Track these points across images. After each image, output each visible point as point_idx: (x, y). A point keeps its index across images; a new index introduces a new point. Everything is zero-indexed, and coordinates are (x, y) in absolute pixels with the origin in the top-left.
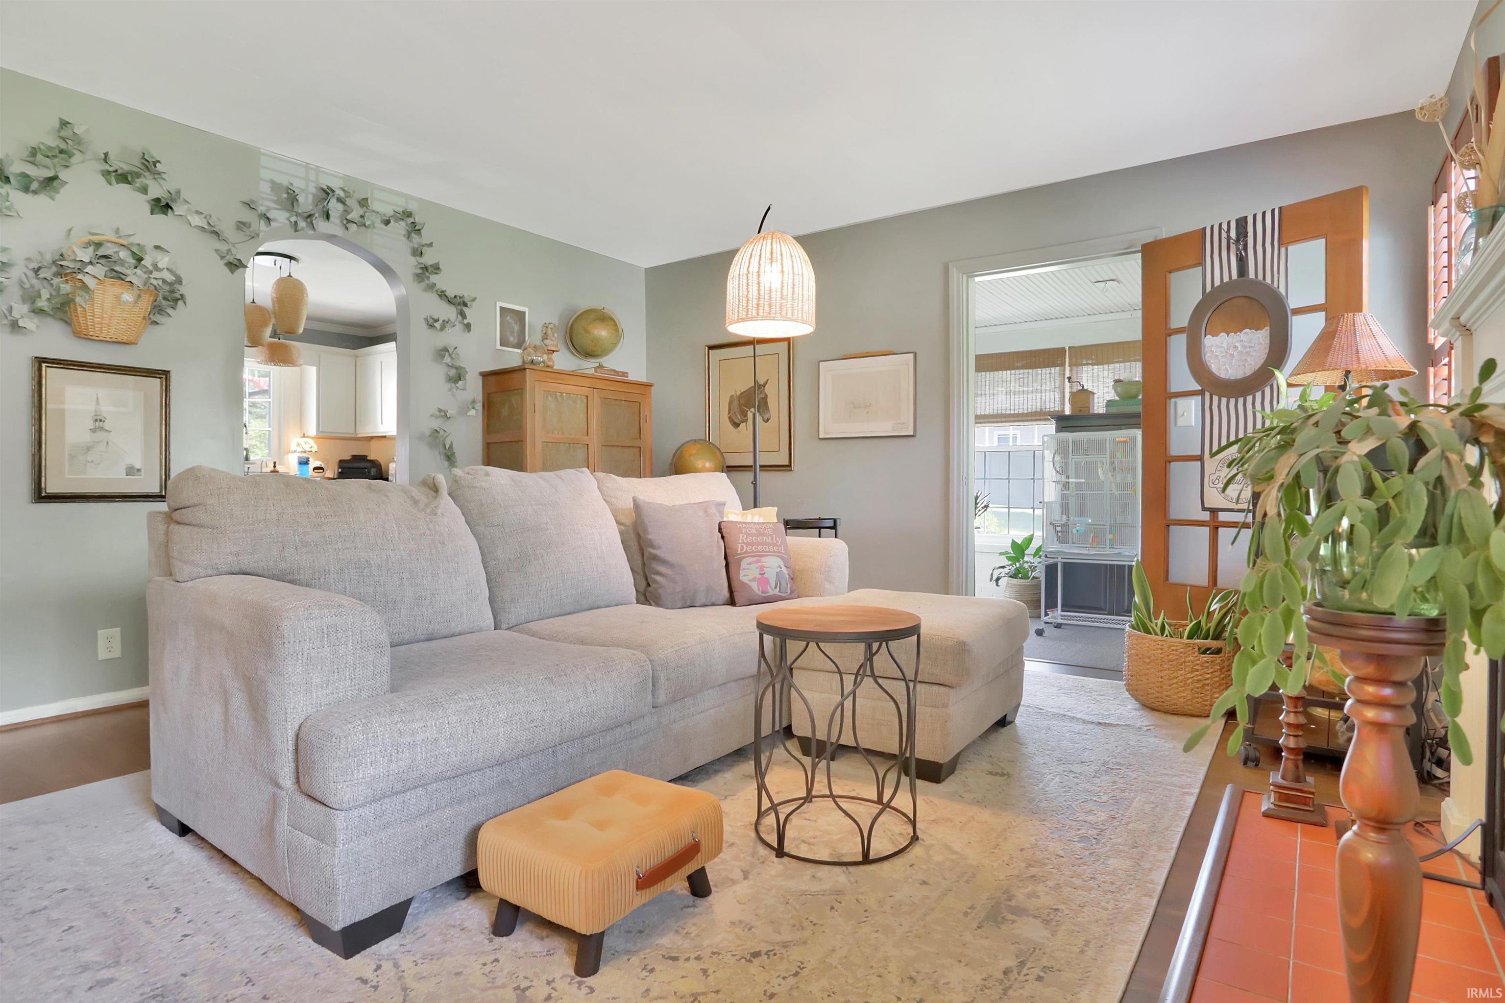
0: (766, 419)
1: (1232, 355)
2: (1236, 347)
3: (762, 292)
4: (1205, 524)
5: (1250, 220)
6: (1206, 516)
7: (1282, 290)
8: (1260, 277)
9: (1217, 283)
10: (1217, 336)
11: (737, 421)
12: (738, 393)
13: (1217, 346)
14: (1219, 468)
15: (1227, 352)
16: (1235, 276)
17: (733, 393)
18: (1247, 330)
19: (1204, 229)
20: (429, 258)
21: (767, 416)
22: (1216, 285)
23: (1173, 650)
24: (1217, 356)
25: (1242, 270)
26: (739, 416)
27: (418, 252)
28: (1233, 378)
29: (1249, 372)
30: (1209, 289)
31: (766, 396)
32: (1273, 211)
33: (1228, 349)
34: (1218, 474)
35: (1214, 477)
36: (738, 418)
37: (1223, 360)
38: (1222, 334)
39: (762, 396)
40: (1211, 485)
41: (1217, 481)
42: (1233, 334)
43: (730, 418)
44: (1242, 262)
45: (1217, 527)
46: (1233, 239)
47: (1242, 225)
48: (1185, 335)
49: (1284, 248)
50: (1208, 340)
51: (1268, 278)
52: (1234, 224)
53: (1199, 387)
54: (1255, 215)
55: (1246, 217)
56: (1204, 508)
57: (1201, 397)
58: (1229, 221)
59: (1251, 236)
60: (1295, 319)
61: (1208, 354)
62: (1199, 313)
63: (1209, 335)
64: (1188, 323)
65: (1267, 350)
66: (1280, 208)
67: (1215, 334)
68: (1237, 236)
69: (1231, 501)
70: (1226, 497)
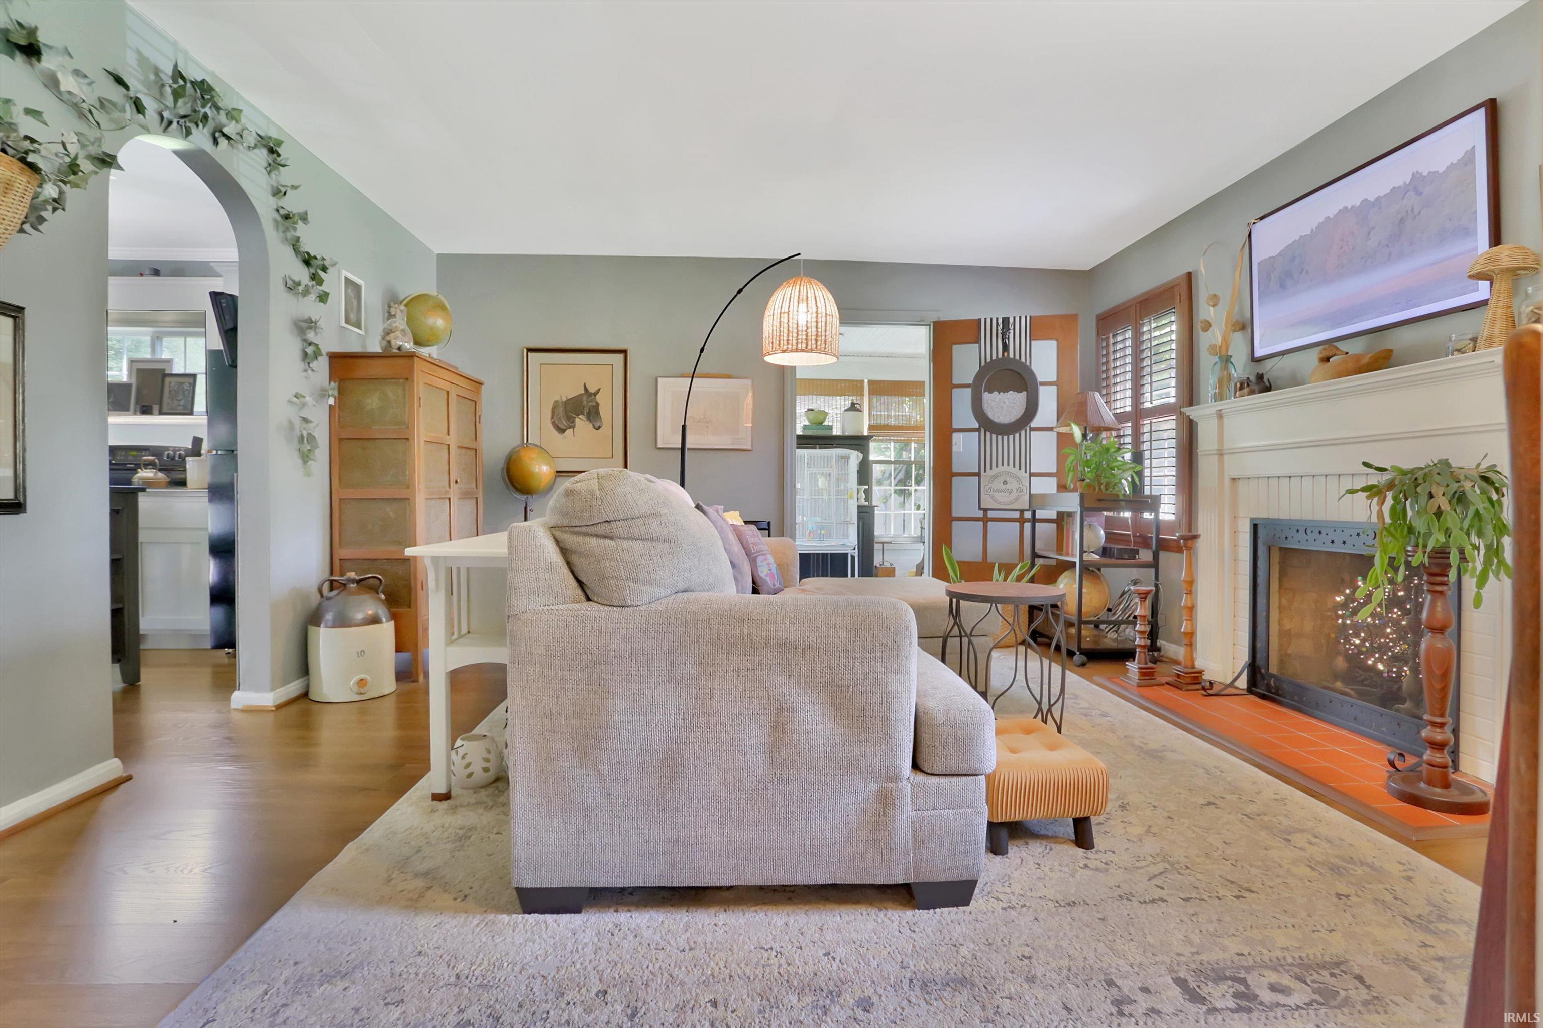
0: (597, 426)
1: (1003, 408)
2: (1005, 402)
3: (819, 330)
4: (979, 519)
5: (1011, 320)
6: (981, 514)
7: (1028, 364)
8: (1017, 357)
9: (989, 360)
11: (563, 427)
12: (564, 399)
13: (992, 400)
14: (991, 482)
15: (999, 405)
16: (1000, 355)
17: (557, 398)
18: (1012, 392)
19: (980, 320)
20: (292, 204)
21: (599, 424)
24: (992, 407)
25: (1006, 352)
26: (564, 422)
27: (278, 192)
28: (1002, 422)
29: (1013, 420)
30: (983, 363)
31: (598, 404)
32: (1026, 317)
33: (1000, 403)
34: (990, 486)
35: (987, 488)
36: (564, 423)
37: (996, 410)
38: (995, 392)
39: (594, 404)
40: (986, 493)
41: (990, 491)
42: (1002, 393)
43: (553, 423)
44: (1005, 345)
45: (987, 521)
46: (1000, 332)
47: (1006, 323)
48: (969, 390)
49: (1033, 342)
50: (986, 396)
51: (1023, 360)
52: (1000, 321)
53: (977, 426)
54: (1014, 318)
55: (1009, 318)
56: (980, 509)
57: (977, 433)
58: (997, 319)
59: (1012, 331)
60: (1041, 389)
61: (986, 405)
62: (979, 377)
63: (987, 393)
64: (971, 382)
65: (1025, 406)
66: (1030, 317)
67: (991, 392)
68: (1002, 330)
69: (1000, 503)
70: (996, 501)
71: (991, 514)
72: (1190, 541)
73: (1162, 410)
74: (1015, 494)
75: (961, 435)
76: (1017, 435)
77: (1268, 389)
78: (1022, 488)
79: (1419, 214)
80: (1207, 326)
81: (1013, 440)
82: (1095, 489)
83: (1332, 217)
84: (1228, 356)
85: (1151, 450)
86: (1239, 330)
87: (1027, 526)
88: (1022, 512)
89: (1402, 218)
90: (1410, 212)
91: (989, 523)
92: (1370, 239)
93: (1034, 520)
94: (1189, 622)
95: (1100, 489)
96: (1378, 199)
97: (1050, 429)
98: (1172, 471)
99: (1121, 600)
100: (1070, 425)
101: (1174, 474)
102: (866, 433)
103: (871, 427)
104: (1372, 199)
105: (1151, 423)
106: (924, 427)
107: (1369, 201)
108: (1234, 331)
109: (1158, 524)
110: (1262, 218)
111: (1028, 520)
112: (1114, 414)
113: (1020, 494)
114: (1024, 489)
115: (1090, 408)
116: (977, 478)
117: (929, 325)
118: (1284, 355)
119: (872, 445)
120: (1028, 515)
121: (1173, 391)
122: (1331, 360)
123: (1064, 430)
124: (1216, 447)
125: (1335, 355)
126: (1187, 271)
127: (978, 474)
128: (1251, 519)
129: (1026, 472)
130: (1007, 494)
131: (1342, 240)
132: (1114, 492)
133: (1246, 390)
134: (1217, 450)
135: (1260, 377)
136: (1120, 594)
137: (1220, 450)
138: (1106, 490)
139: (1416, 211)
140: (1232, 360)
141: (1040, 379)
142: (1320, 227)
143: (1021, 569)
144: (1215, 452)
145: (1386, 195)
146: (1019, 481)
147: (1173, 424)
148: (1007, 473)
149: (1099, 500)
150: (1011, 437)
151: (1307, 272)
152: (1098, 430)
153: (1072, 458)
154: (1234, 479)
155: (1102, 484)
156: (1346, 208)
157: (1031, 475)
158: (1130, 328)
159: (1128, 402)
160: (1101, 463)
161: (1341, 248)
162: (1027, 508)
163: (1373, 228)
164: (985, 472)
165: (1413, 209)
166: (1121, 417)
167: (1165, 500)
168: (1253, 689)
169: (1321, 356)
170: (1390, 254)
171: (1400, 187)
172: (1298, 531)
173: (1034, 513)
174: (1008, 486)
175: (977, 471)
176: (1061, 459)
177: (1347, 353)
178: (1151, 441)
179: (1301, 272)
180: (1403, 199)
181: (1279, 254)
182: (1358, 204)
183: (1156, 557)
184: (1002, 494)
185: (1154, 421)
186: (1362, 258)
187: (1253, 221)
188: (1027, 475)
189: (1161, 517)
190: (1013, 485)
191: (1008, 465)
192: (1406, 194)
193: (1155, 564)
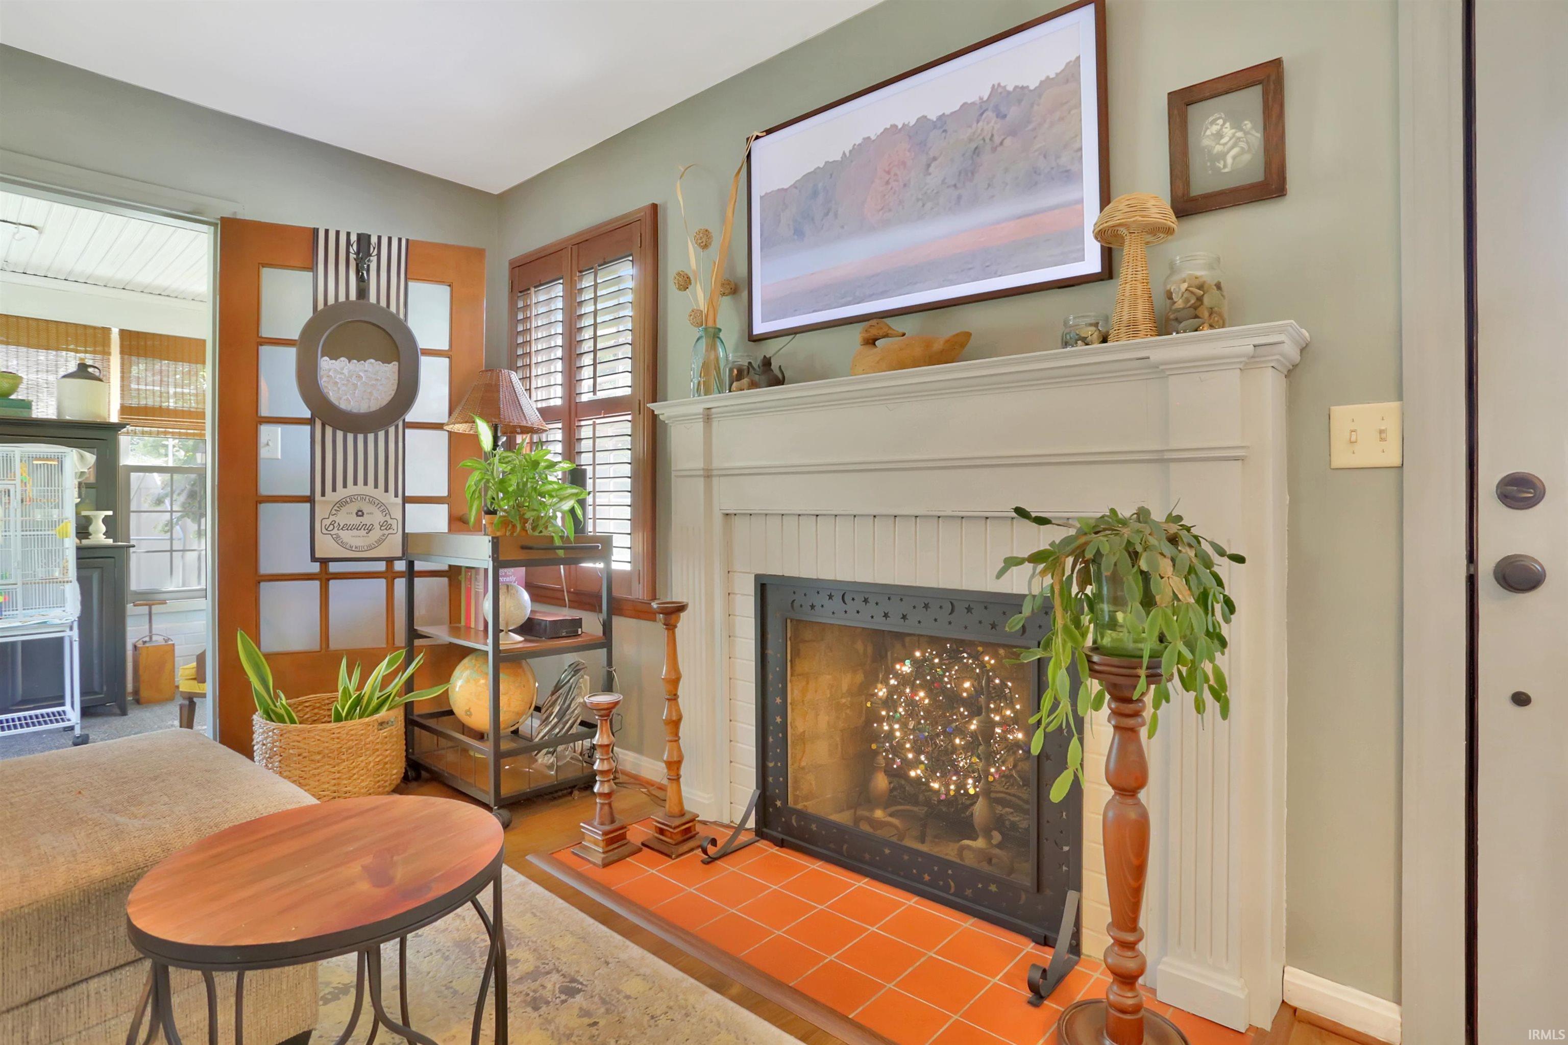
1: (355, 386)
2: (359, 377)
4: (313, 577)
5: (374, 240)
6: (315, 568)
7: (402, 316)
8: (383, 303)
9: (331, 301)
10: (336, 360)
13: (335, 370)
14: (334, 512)
15: (348, 380)
16: (353, 296)
18: (372, 361)
19: (319, 230)
22: (329, 303)
23: (352, 735)
24: (336, 383)
25: (362, 293)
28: (355, 411)
29: (374, 408)
30: (321, 306)
32: (400, 239)
33: (351, 377)
34: (332, 518)
35: (328, 522)
37: (344, 388)
38: (342, 359)
40: (324, 531)
41: (331, 527)
42: (355, 361)
44: (362, 281)
45: (328, 580)
46: (352, 256)
47: (363, 243)
48: (292, 352)
49: (411, 284)
50: (325, 363)
51: (393, 309)
52: (354, 238)
53: (307, 414)
54: (379, 238)
55: (369, 236)
56: (314, 559)
57: (307, 428)
58: (348, 234)
59: (374, 259)
60: (424, 361)
61: (324, 379)
62: (311, 330)
63: (326, 358)
64: (295, 336)
65: (395, 387)
66: (407, 240)
67: (334, 357)
68: (358, 253)
69: (350, 549)
70: (343, 545)
71: (333, 567)
72: (674, 616)
73: (610, 406)
74: (376, 534)
75: (279, 429)
76: (381, 434)
77: (778, 381)
78: (390, 521)
79: (1001, 143)
80: (685, 283)
81: (375, 442)
82: (514, 526)
83: (873, 137)
84: (716, 328)
85: (594, 464)
86: (729, 294)
87: (400, 585)
88: (390, 561)
89: (976, 148)
90: (987, 140)
91: (332, 582)
92: (930, 174)
93: (411, 574)
94: (674, 744)
95: (524, 529)
96: (941, 117)
97: (438, 426)
98: (626, 497)
99: (554, 697)
100: (474, 422)
101: (628, 501)
102: (114, 418)
103: (125, 410)
104: (933, 116)
105: (594, 425)
106: (204, 413)
107: (929, 120)
108: (724, 294)
109: (610, 576)
110: (769, 132)
111: (400, 575)
112: (538, 409)
113: (386, 532)
114: (394, 523)
115: (503, 395)
116: (308, 505)
117: (215, 225)
118: (796, 333)
119: (124, 440)
120: (400, 566)
121: (627, 379)
122: (877, 343)
123: (460, 428)
124: (701, 465)
125: (886, 336)
126: (651, 202)
127: (310, 500)
128: (758, 577)
129: (396, 496)
130: (363, 532)
131: (888, 173)
132: (545, 533)
133: (745, 381)
134: (703, 469)
135: (767, 363)
136: (552, 688)
137: (708, 470)
138: (534, 529)
139: (997, 140)
140: (721, 335)
141: (422, 344)
142: (857, 150)
143: (390, 664)
144: (701, 473)
145: (952, 113)
146: (385, 510)
147: (627, 428)
148: (363, 497)
149: (524, 548)
150: (371, 437)
151: (836, 215)
152: (512, 431)
153: (475, 476)
154: (727, 514)
155: (526, 521)
156: (894, 126)
157: (406, 500)
158: (561, 281)
159: (558, 391)
160: (525, 484)
161: (887, 183)
162: (400, 554)
163: (935, 159)
164: (323, 494)
165: (992, 136)
166: (547, 414)
167: (617, 541)
168: (765, 830)
169: (866, 335)
170: (959, 198)
171: (973, 104)
172: (830, 597)
173: (411, 564)
174: (365, 520)
175: (308, 493)
176: (456, 475)
177: (904, 335)
178: (594, 451)
179: (827, 214)
180: (978, 122)
181: (794, 186)
182: (912, 123)
183: (607, 628)
184: (355, 532)
185: (598, 421)
186: (918, 200)
187: (756, 133)
188: (399, 500)
189: (615, 566)
190: (375, 517)
191: (366, 483)
192: (982, 114)
193: (606, 641)
